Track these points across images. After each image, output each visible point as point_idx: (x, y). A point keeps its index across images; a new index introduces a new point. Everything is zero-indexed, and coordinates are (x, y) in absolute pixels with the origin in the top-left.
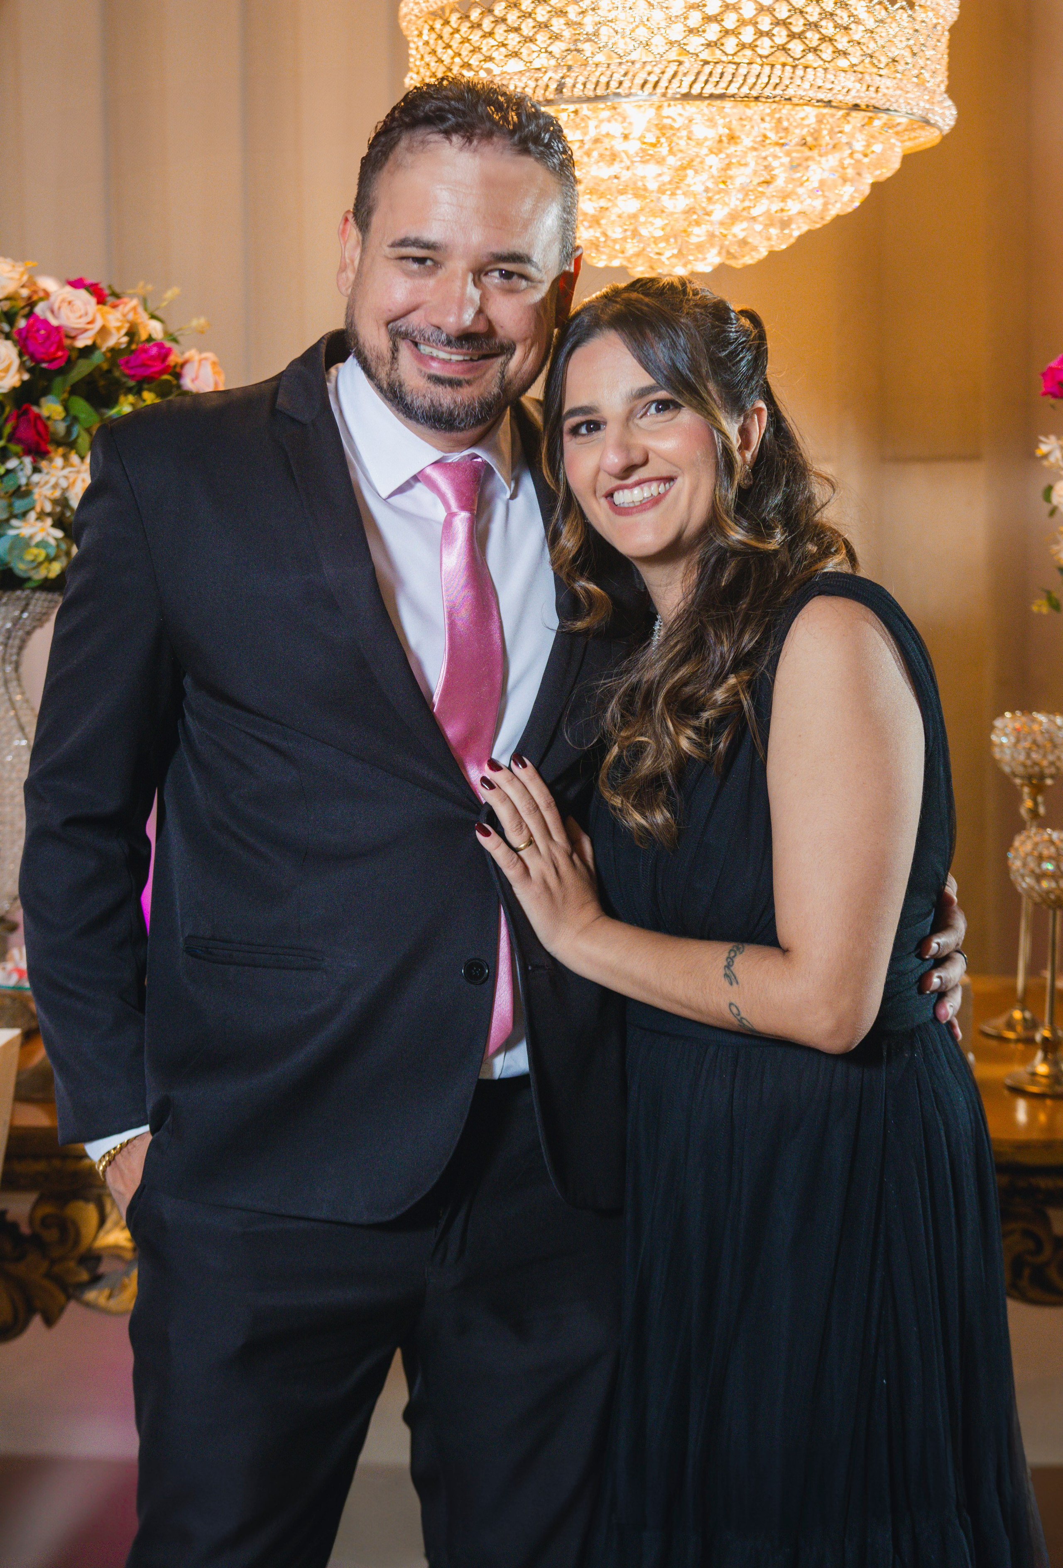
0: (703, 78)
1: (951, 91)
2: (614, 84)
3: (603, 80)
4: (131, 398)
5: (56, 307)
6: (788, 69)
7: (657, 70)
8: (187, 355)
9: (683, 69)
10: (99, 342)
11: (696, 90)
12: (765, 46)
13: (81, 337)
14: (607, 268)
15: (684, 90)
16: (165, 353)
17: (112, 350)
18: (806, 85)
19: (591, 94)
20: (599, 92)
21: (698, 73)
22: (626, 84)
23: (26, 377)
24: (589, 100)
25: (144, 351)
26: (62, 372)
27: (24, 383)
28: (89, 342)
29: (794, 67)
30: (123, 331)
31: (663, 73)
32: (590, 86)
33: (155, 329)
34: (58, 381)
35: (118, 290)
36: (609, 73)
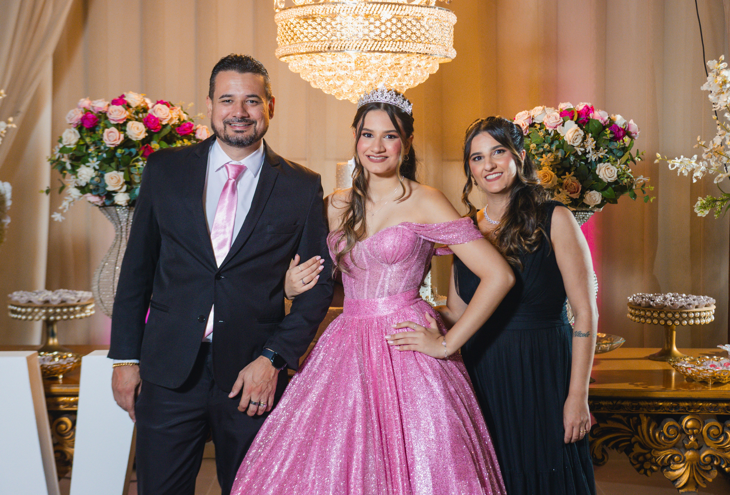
0: (375, 46)
1: (454, 47)
2: (346, 47)
3: (343, 46)
4: (180, 142)
5: (156, 110)
6: (401, 43)
7: (360, 43)
8: (198, 126)
9: (368, 43)
10: (169, 122)
11: (372, 49)
12: (394, 36)
13: (164, 121)
14: (343, 100)
15: (369, 49)
16: (191, 126)
17: (173, 125)
18: (407, 48)
19: (339, 50)
20: (342, 49)
21: (373, 44)
22: (350, 47)
23: (147, 135)
24: (338, 51)
25: (184, 125)
26: (158, 133)
27: (146, 137)
28: (166, 123)
29: (403, 42)
30: (177, 119)
31: (362, 44)
32: (339, 47)
33: (184, 117)
34: (155, 136)
35: (173, 103)
36: (345, 44)
